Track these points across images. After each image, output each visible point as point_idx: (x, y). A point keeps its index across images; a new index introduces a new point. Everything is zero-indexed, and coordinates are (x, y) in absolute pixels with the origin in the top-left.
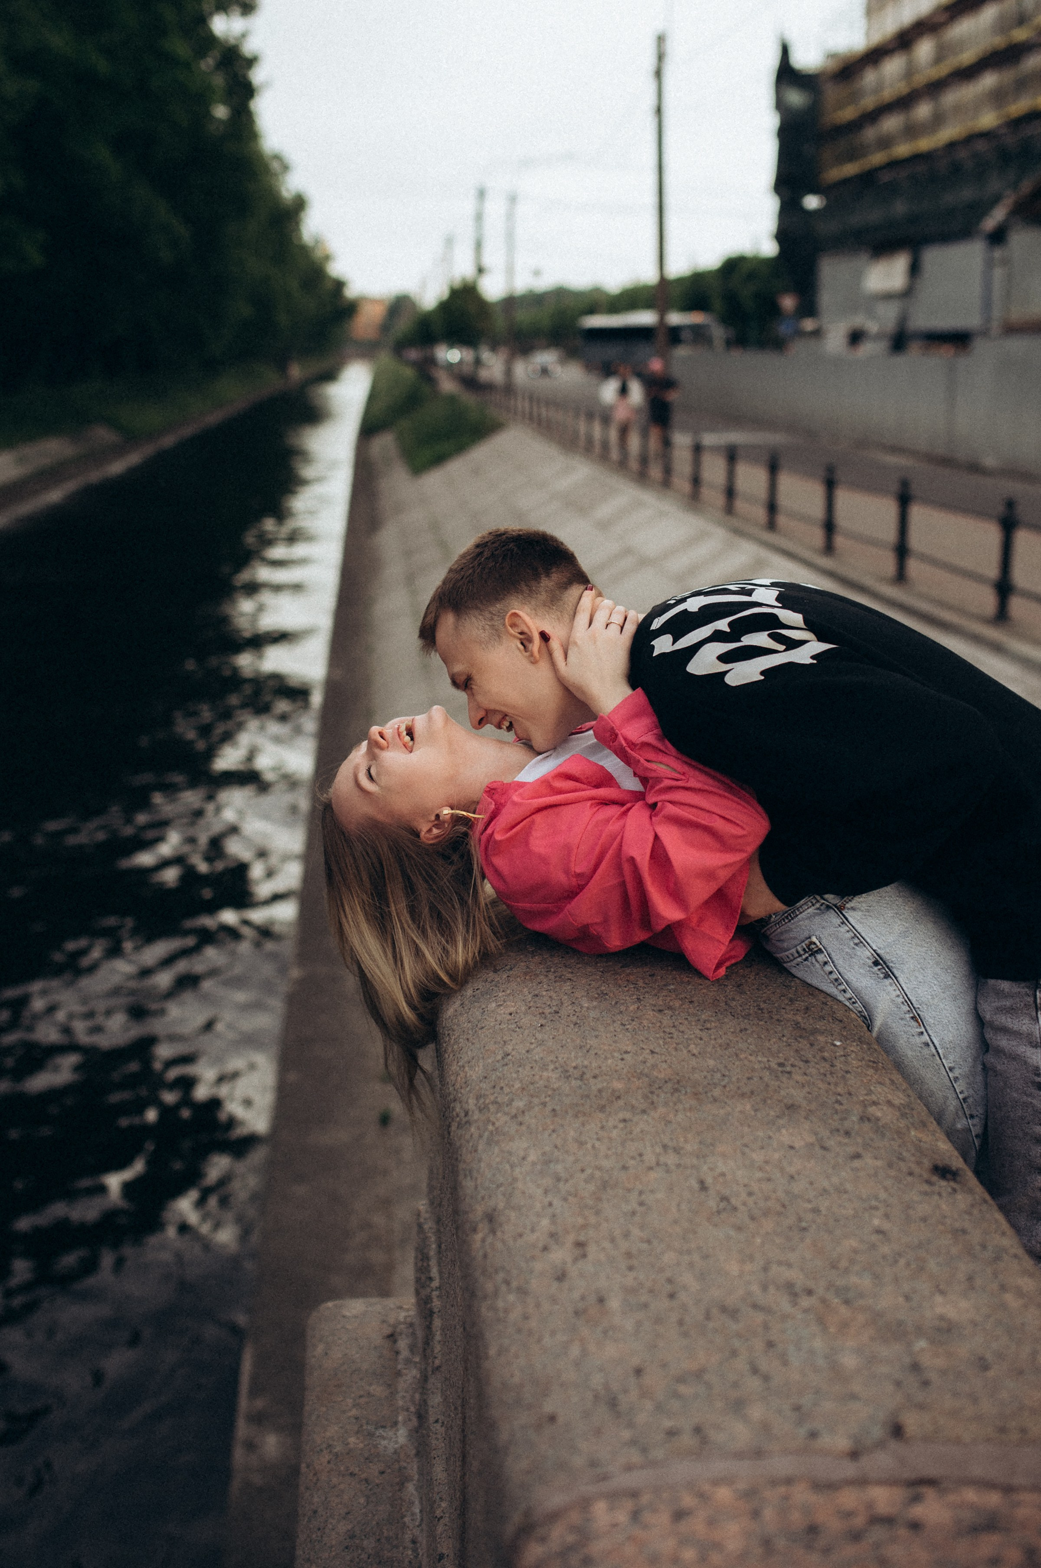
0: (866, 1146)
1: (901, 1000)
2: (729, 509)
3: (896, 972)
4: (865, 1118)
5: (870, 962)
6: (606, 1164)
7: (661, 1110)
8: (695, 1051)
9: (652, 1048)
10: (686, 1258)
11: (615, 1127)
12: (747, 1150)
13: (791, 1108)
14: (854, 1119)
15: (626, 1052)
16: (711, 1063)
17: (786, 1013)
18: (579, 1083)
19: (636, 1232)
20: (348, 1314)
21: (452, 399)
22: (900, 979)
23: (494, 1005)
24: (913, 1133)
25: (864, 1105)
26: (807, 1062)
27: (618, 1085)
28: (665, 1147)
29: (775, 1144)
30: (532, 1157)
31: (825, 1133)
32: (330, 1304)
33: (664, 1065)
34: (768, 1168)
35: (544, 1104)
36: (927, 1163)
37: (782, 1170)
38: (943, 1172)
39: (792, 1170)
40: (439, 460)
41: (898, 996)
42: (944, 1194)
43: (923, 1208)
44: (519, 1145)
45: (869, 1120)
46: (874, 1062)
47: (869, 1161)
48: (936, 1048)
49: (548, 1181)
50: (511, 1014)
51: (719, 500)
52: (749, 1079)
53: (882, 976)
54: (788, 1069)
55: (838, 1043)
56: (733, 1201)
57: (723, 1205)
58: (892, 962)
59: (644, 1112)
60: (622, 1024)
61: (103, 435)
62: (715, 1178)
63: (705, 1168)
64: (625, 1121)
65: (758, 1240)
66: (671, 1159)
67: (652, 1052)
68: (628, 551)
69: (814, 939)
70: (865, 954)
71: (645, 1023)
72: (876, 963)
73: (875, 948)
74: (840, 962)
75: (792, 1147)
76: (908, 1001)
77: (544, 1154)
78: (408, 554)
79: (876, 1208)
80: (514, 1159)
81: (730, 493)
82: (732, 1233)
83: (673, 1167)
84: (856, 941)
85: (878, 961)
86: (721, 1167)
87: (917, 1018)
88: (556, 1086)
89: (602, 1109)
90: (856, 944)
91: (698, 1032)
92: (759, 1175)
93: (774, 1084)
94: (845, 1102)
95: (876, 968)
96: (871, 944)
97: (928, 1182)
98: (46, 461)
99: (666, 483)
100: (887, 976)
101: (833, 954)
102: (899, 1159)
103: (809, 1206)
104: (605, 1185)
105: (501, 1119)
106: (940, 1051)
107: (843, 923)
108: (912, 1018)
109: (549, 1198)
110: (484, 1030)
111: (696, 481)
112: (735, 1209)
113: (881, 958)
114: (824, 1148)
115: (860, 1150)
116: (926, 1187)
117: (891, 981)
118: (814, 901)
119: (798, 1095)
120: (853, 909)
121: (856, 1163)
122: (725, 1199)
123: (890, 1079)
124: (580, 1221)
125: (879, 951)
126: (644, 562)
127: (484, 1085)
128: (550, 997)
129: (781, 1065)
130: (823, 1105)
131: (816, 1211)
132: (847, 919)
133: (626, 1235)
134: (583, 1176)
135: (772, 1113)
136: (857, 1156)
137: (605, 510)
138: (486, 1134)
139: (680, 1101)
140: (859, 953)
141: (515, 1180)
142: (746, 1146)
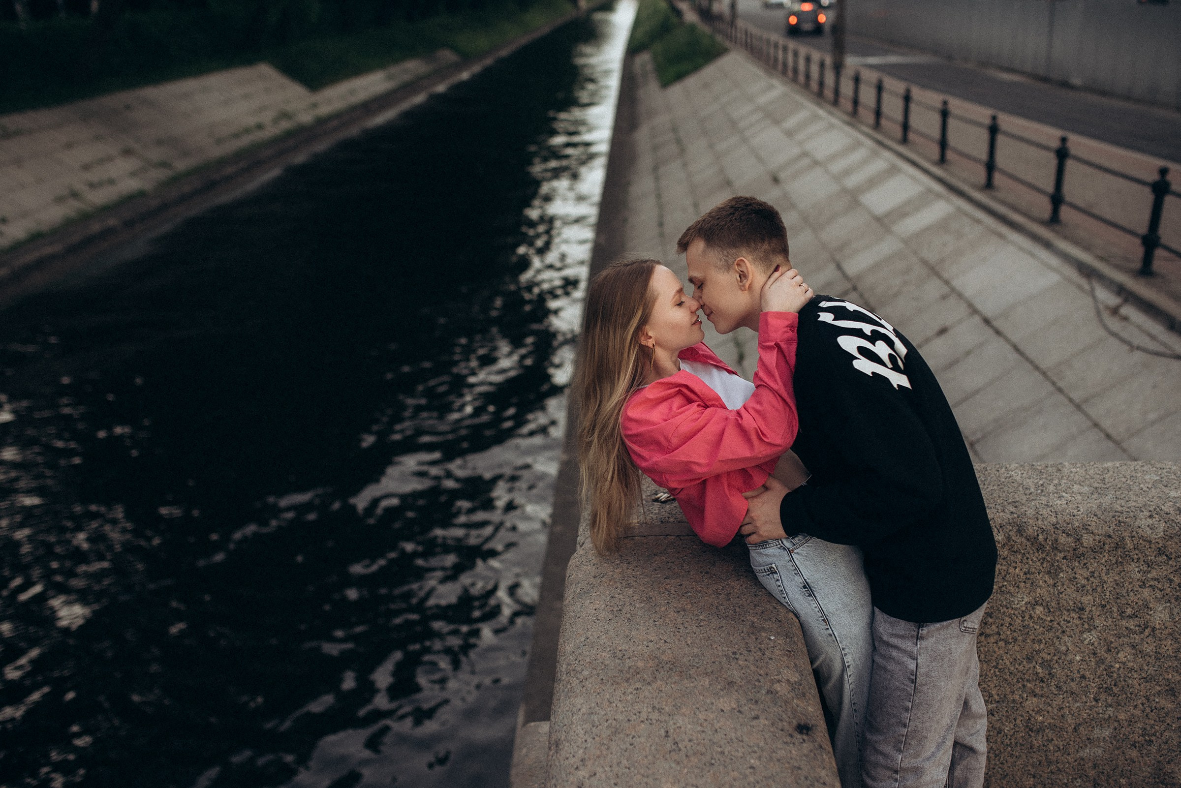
0: (764, 711)
1: (817, 610)
2: (877, 126)
3: (815, 593)
4: (769, 692)
5: (801, 586)
6: (620, 717)
7: (659, 683)
8: (689, 642)
9: (665, 638)
10: (645, 780)
11: (631, 693)
12: (698, 712)
13: (731, 683)
14: (764, 692)
15: (651, 641)
16: (696, 650)
17: (749, 615)
18: (620, 661)
19: (625, 762)
20: (541, 732)
21: (692, 28)
22: (818, 598)
23: (588, 601)
24: (795, 701)
25: (772, 682)
26: (750, 651)
27: (640, 664)
28: (654, 707)
29: (714, 708)
30: (583, 710)
31: (743, 701)
32: (532, 724)
33: (669, 652)
34: (705, 724)
35: (598, 675)
36: (795, 722)
37: (712, 725)
38: (804, 729)
39: (717, 726)
40: (680, 77)
41: (816, 607)
42: (797, 744)
43: (781, 753)
44: (579, 701)
45: (772, 693)
46: (789, 651)
47: (763, 721)
48: (836, 637)
49: (587, 726)
50: (596, 610)
51: (870, 118)
52: (713, 662)
53: (807, 594)
54: (737, 656)
55: (772, 638)
56: (680, 745)
57: (674, 747)
58: (814, 588)
59: (649, 684)
60: (654, 621)
61: (447, 56)
62: (674, 730)
63: (671, 722)
64: (637, 689)
65: (686, 770)
66: (655, 716)
67: (666, 642)
68: (805, 154)
69: (773, 565)
70: (799, 580)
71: (667, 620)
72: (805, 587)
73: (805, 578)
74: (785, 582)
75: (722, 711)
76: (821, 610)
77: (590, 708)
78: (655, 148)
79: (755, 752)
80: (575, 710)
81: (878, 113)
82: (673, 765)
83: (654, 721)
84: (796, 572)
85: (806, 586)
86: (680, 723)
87: (826, 621)
88: (608, 662)
89: (627, 680)
90: (795, 574)
91: (694, 627)
92: (699, 728)
93: (726, 666)
94: (762, 680)
95: (804, 590)
96: (804, 576)
97: (791, 736)
98: (406, 77)
99: (836, 102)
100: (810, 595)
101: (782, 576)
102: (779, 719)
103: (719, 750)
104: (616, 732)
105: (575, 682)
106: (838, 639)
107: (791, 561)
108: (823, 620)
109: (586, 737)
110: (580, 619)
111: (856, 102)
112: (680, 750)
113: (808, 585)
114: (740, 712)
115: (759, 713)
116: (788, 739)
117: (812, 598)
118: (777, 543)
119: (736, 674)
120: (797, 553)
121: (754, 723)
122: (676, 743)
123: (794, 663)
124: (598, 753)
125: (808, 581)
126: (816, 163)
127: (571, 657)
128: (620, 599)
129: (734, 653)
130: (749, 682)
131: (723, 753)
132: (793, 559)
133: (619, 764)
134: (606, 724)
135: (719, 687)
136: (756, 718)
137: (791, 122)
138: (566, 690)
139: (670, 677)
140: (796, 579)
141: (572, 723)
142: (698, 708)
